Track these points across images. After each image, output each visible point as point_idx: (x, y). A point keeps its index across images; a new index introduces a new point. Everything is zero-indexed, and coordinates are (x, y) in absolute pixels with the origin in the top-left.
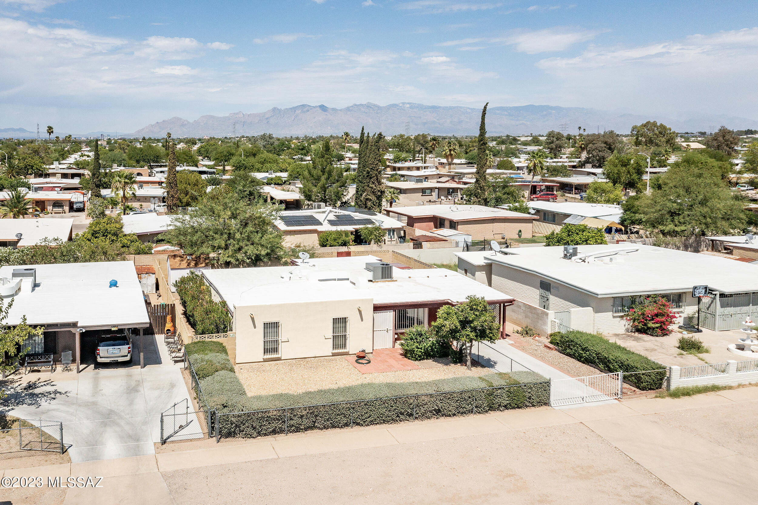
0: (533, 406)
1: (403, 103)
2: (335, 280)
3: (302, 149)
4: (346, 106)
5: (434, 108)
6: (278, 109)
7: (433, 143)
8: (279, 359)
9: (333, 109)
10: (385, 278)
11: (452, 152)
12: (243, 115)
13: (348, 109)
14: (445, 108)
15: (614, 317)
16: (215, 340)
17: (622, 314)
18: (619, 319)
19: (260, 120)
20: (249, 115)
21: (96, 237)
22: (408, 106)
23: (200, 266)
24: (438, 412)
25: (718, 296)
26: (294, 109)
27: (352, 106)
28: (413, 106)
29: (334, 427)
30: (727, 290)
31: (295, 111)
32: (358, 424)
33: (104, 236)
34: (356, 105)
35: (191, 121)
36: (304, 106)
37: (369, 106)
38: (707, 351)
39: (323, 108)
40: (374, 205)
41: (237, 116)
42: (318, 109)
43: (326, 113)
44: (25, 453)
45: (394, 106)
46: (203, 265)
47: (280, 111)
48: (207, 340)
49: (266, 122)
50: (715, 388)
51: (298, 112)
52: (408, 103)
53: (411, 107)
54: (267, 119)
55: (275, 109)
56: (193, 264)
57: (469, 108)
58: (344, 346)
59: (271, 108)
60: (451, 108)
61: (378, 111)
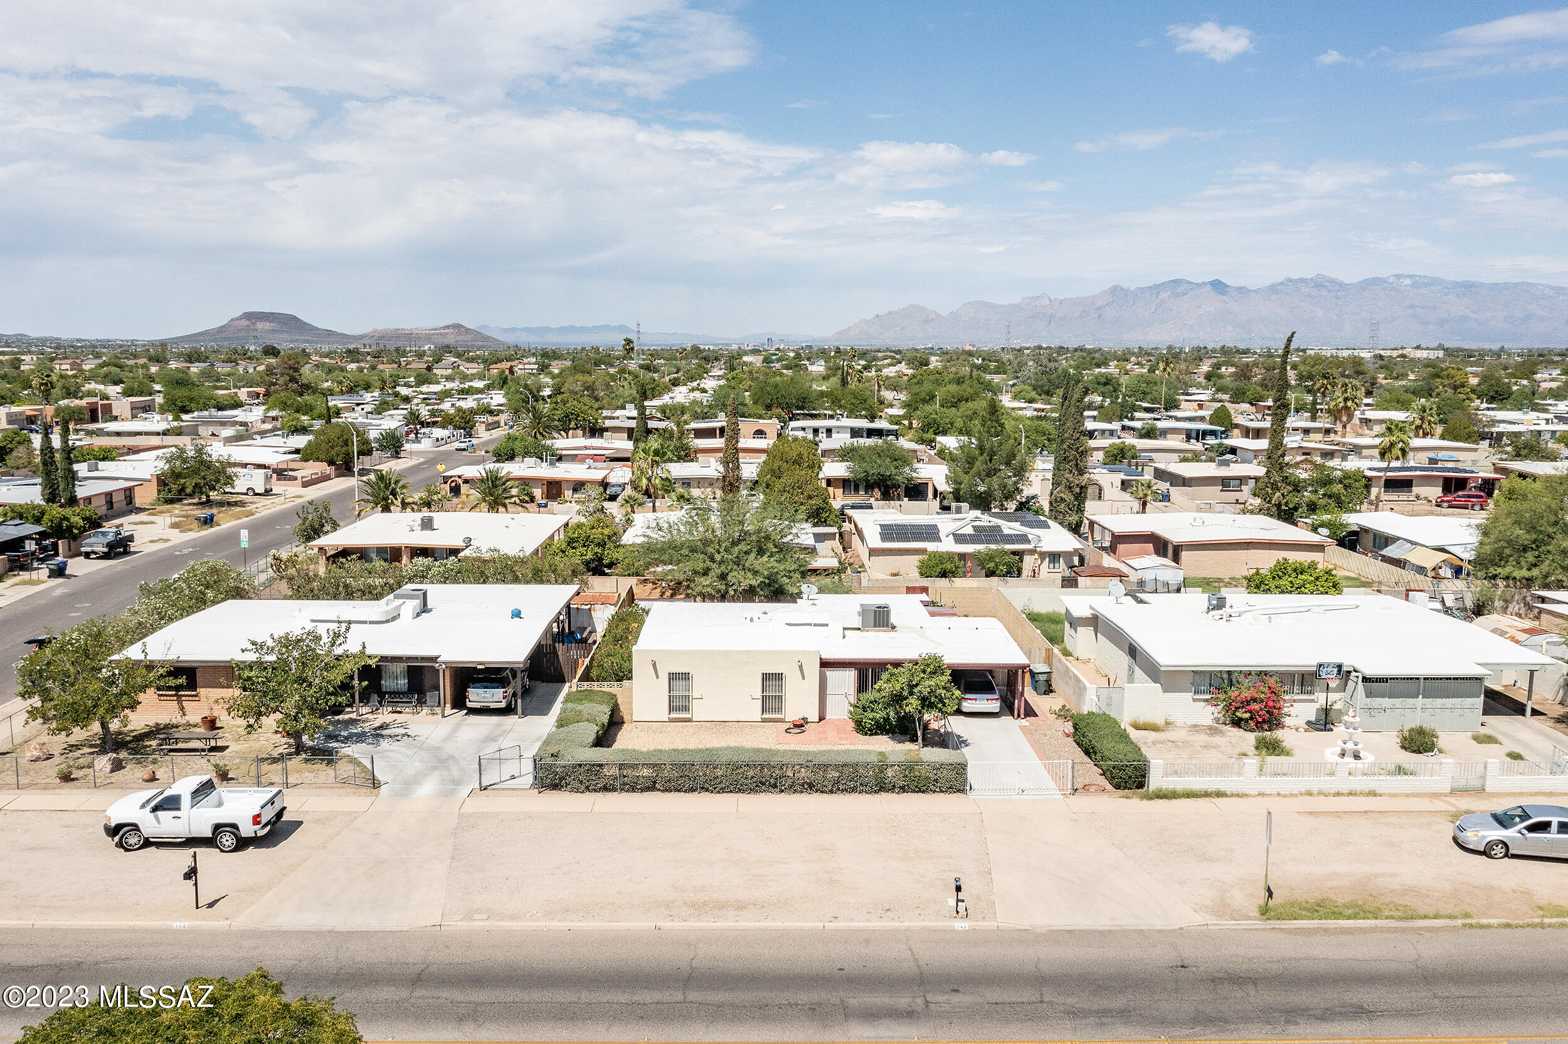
1: (1398, 276)
4: (1267, 282)
5: (1468, 288)
6: (1121, 289)
9: (1242, 290)
12: (1050, 300)
13: (1273, 289)
14: (1494, 287)
19: (1084, 311)
20: (1061, 302)
22: (1408, 281)
26: (1157, 289)
27: (1282, 283)
28: (1418, 283)
31: (1158, 293)
34: (1290, 280)
35: (944, 313)
36: (1177, 282)
37: (1320, 283)
39: (1218, 286)
41: (1037, 303)
42: (1208, 288)
43: (1224, 298)
45: (1376, 281)
47: (1126, 292)
49: (1096, 316)
51: (1164, 295)
52: (1410, 276)
53: (1415, 285)
54: (1098, 309)
55: (1115, 290)
57: (1550, 287)
59: (1107, 287)
60: (1506, 286)
61: (1339, 293)
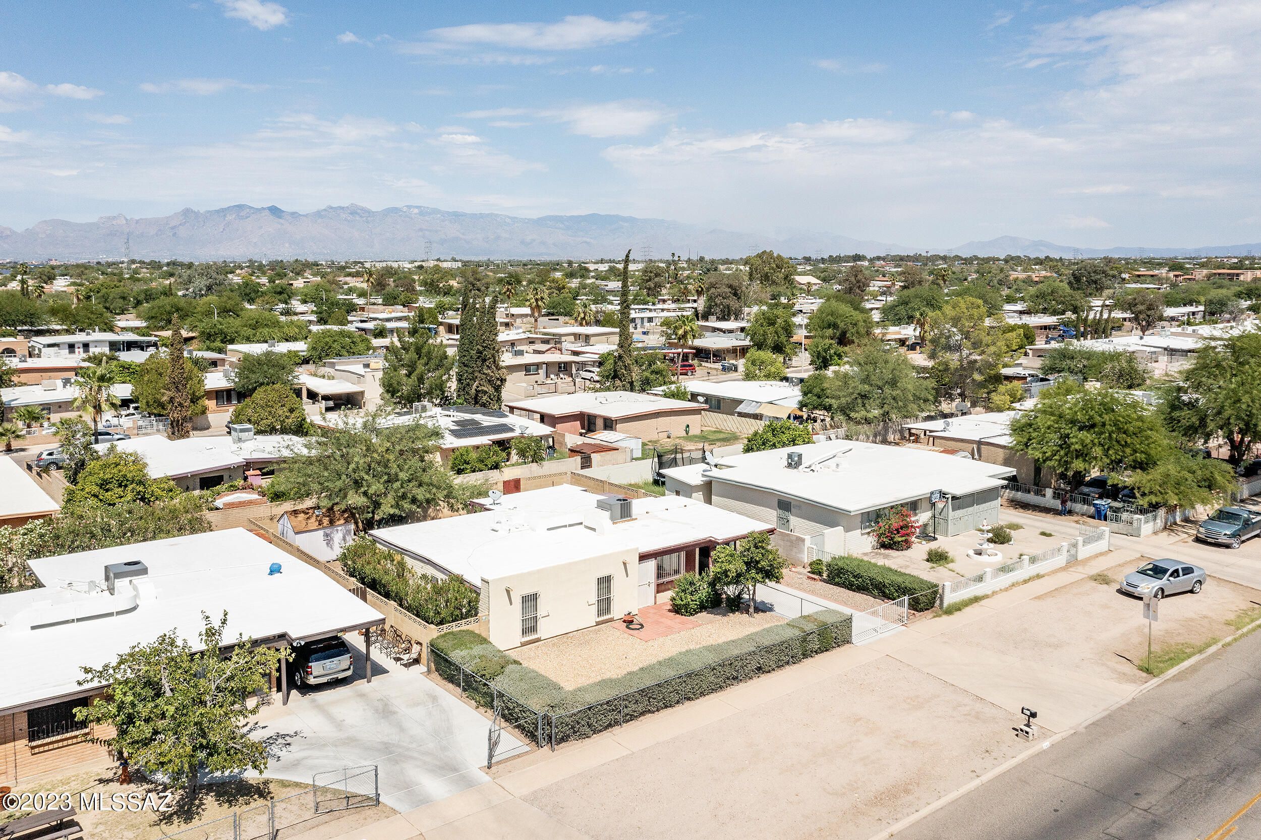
0: (839, 646)
1: (409, 207)
2: (565, 526)
3: (280, 293)
4: (314, 209)
5: (456, 216)
6: (192, 211)
7: (508, 289)
8: (538, 640)
9: (294, 215)
10: (625, 517)
11: (540, 303)
12: (127, 220)
13: (319, 214)
14: (474, 216)
15: (862, 534)
16: (464, 628)
17: (869, 530)
18: (866, 536)
19: (160, 230)
20: (137, 222)
21: (107, 491)
22: (416, 211)
23: (338, 523)
24: (760, 670)
25: (950, 499)
26: (222, 212)
27: (325, 210)
28: (424, 212)
29: (666, 707)
30: (958, 492)
31: (225, 216)
32: (689, 699)
33: (120, 486)
34: (332, 208)
35: (19, 229)
36: (240, 207)
37: (354, 211)
38: (952, 561)
39: (275, 211)
40: (492, 400)
41: (114, 222)
42: (267, 212)
43: (281, 220)
44: (326, 817)
45: (395, 210)
46: (342, 521)
47: (197, 214)
48: (455, 629)
49: (171, 234)
50: (976, 599)
51: (229, 217)
52: (417, 207)
53: (421, 213)
54: (173, 228)
55: (187, 212)
56: (326, 521)
57: (509, 217)
58: (608, 610)
59: (180, 209)
60: (482, 216)
61: (369, 218)
